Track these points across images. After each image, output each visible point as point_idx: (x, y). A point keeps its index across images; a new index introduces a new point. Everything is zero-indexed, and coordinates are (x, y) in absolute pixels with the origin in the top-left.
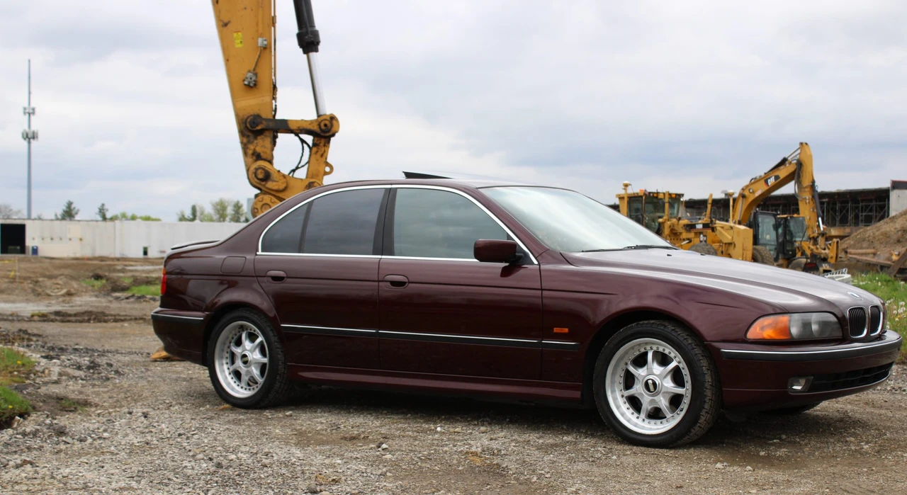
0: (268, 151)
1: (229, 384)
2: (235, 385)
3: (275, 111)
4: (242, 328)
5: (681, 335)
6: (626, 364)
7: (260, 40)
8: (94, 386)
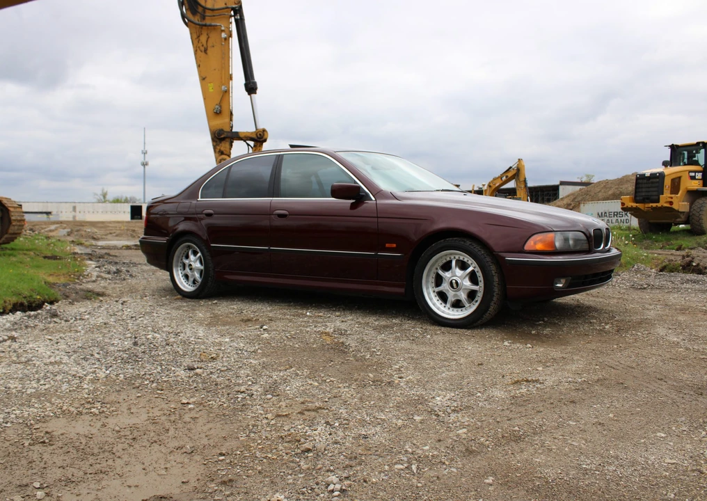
0: (228, 150)
1: (182, 283)
2: (185, 284)
3: (232, 127)
4: (189, 247)
5: (476, 248)
6: (437, 269)
7: (223, 87)
8: (115, 283)
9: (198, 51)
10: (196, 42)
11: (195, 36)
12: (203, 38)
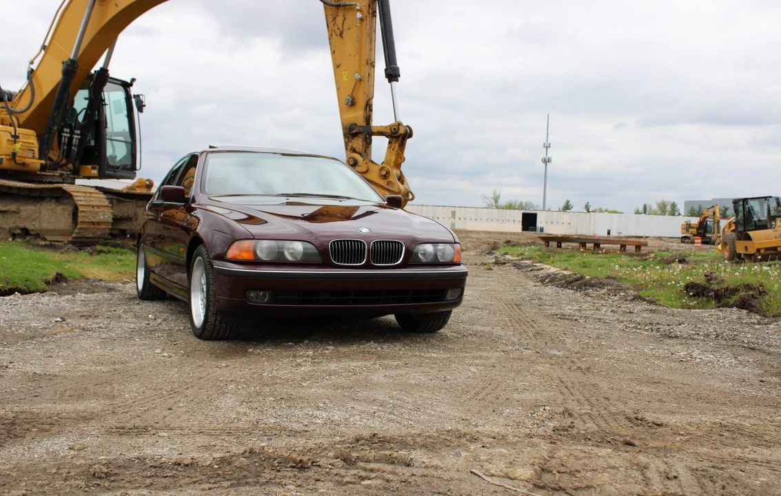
0: (360, 147)
7: (356, 75)
9: (334, 35)
10: (331, 25)
11: (331, 18)
12: (339, 20)
